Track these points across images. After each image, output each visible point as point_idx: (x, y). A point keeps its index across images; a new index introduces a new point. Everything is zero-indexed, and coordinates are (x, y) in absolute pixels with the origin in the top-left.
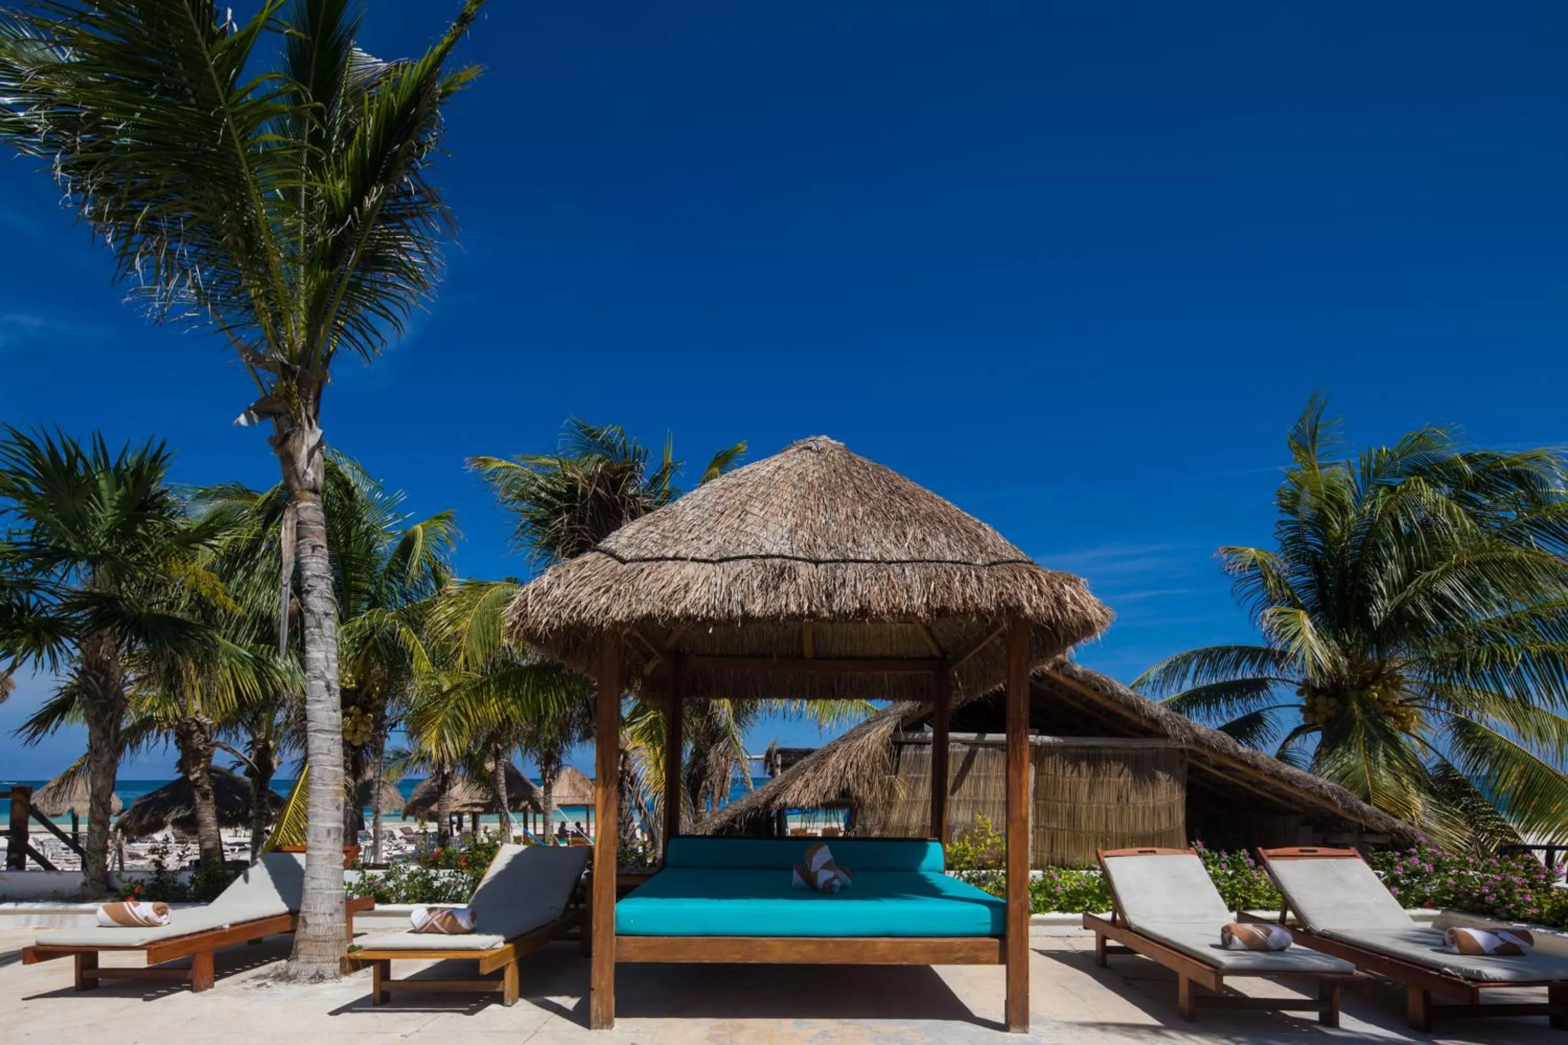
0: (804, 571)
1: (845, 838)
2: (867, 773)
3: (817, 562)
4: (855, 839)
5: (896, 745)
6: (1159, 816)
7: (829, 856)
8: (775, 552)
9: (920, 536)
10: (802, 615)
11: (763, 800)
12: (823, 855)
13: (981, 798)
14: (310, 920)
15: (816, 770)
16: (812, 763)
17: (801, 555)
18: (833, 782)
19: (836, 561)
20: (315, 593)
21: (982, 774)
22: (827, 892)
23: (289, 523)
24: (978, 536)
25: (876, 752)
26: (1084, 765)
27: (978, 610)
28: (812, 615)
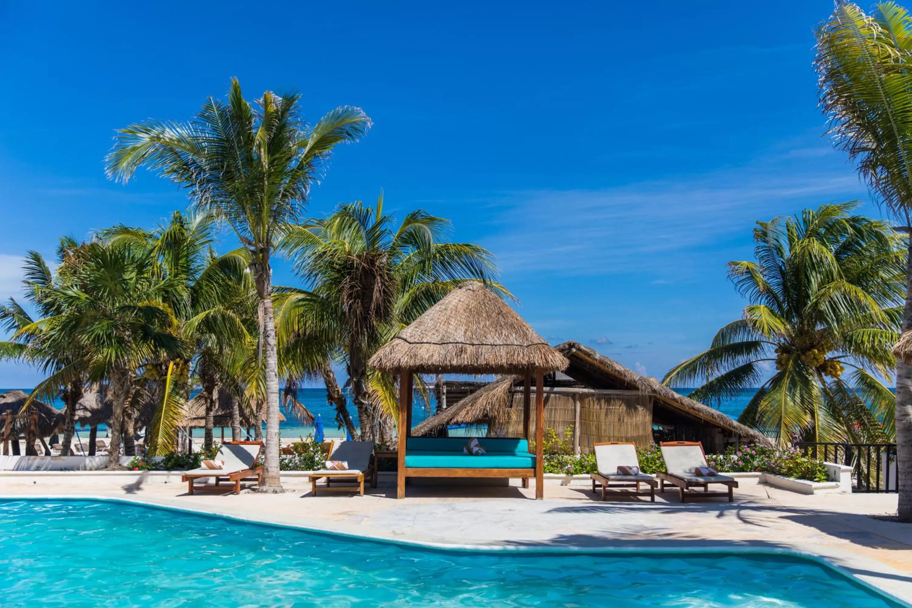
0: (469, 349)
1: (486, 438)
2: (497, 407)
3: (473, 345)
4: (491, 438)
5: (511, 392)
6: (638, 428)
7: (477, 443)
8: (460, 341)
9: (507, 335)
10: (469, 365)
11: (445, 420)
12: (475, 442)
13: (553, 419)
14: (269, 469)
15: (472, 406)
16: (470, 402)
17: (468, 342)
18: (480, 411)
19: (479, 344)
20: (271, 337)
21: (553, 408)
22: (477, 454)
23: (261, 309)
24: (526, 334)
25: (501, 397)
26: (603, 402)
27: (522, 364)
28: (471, 365)
